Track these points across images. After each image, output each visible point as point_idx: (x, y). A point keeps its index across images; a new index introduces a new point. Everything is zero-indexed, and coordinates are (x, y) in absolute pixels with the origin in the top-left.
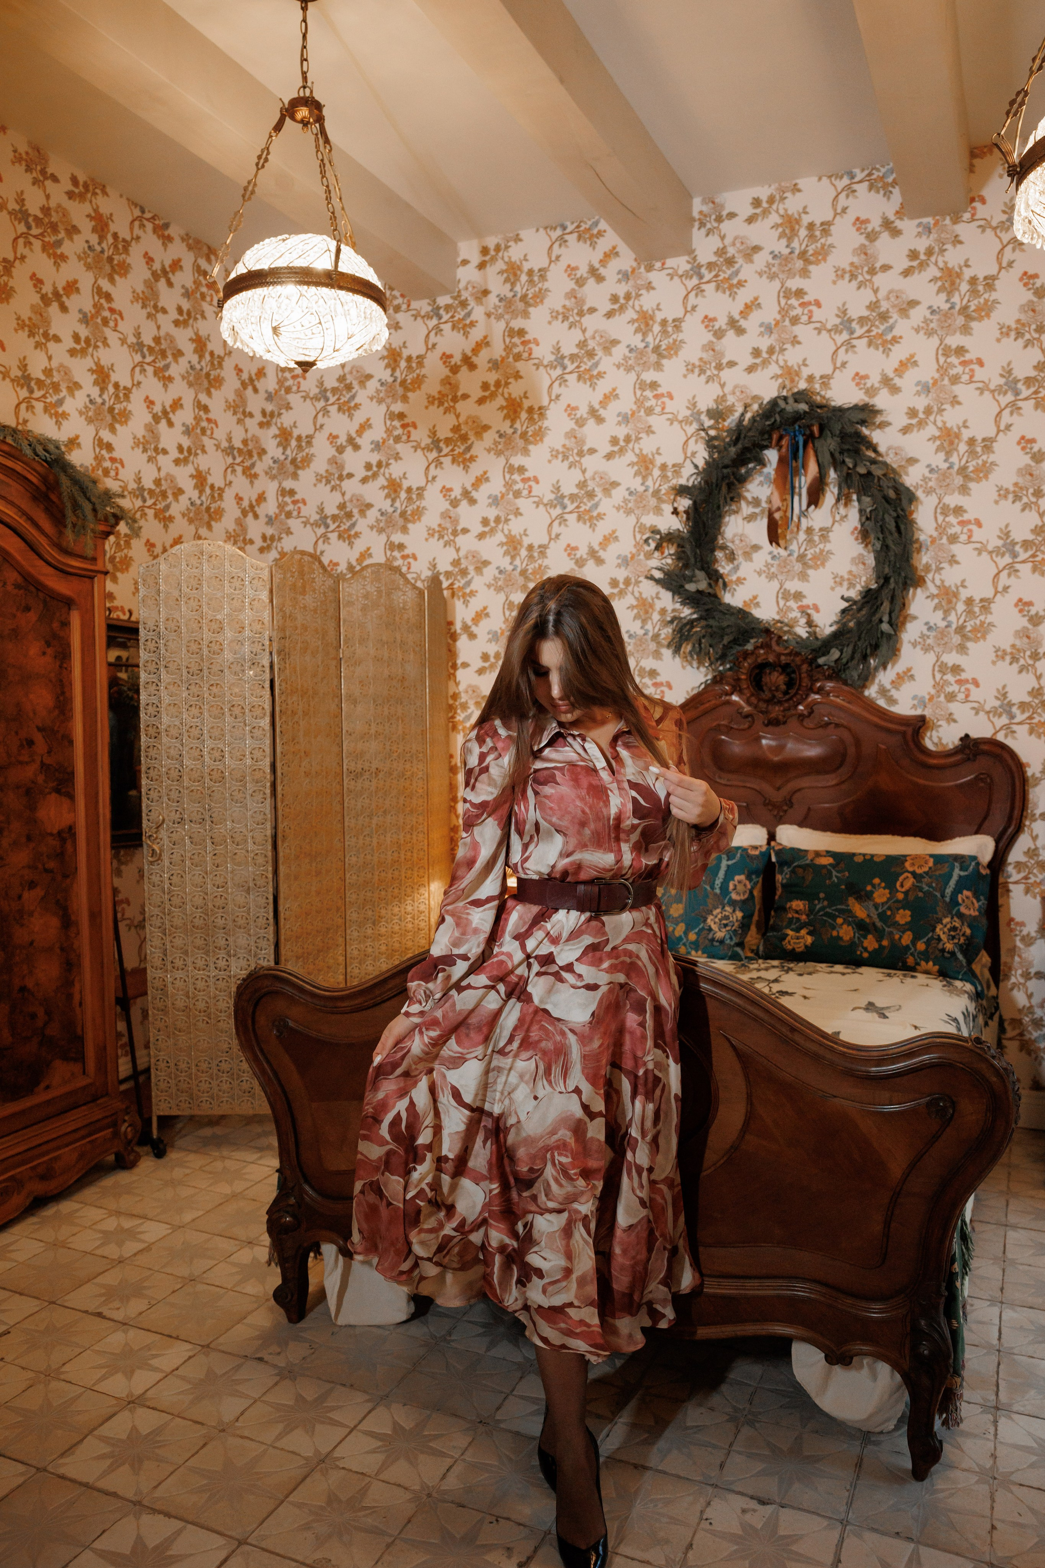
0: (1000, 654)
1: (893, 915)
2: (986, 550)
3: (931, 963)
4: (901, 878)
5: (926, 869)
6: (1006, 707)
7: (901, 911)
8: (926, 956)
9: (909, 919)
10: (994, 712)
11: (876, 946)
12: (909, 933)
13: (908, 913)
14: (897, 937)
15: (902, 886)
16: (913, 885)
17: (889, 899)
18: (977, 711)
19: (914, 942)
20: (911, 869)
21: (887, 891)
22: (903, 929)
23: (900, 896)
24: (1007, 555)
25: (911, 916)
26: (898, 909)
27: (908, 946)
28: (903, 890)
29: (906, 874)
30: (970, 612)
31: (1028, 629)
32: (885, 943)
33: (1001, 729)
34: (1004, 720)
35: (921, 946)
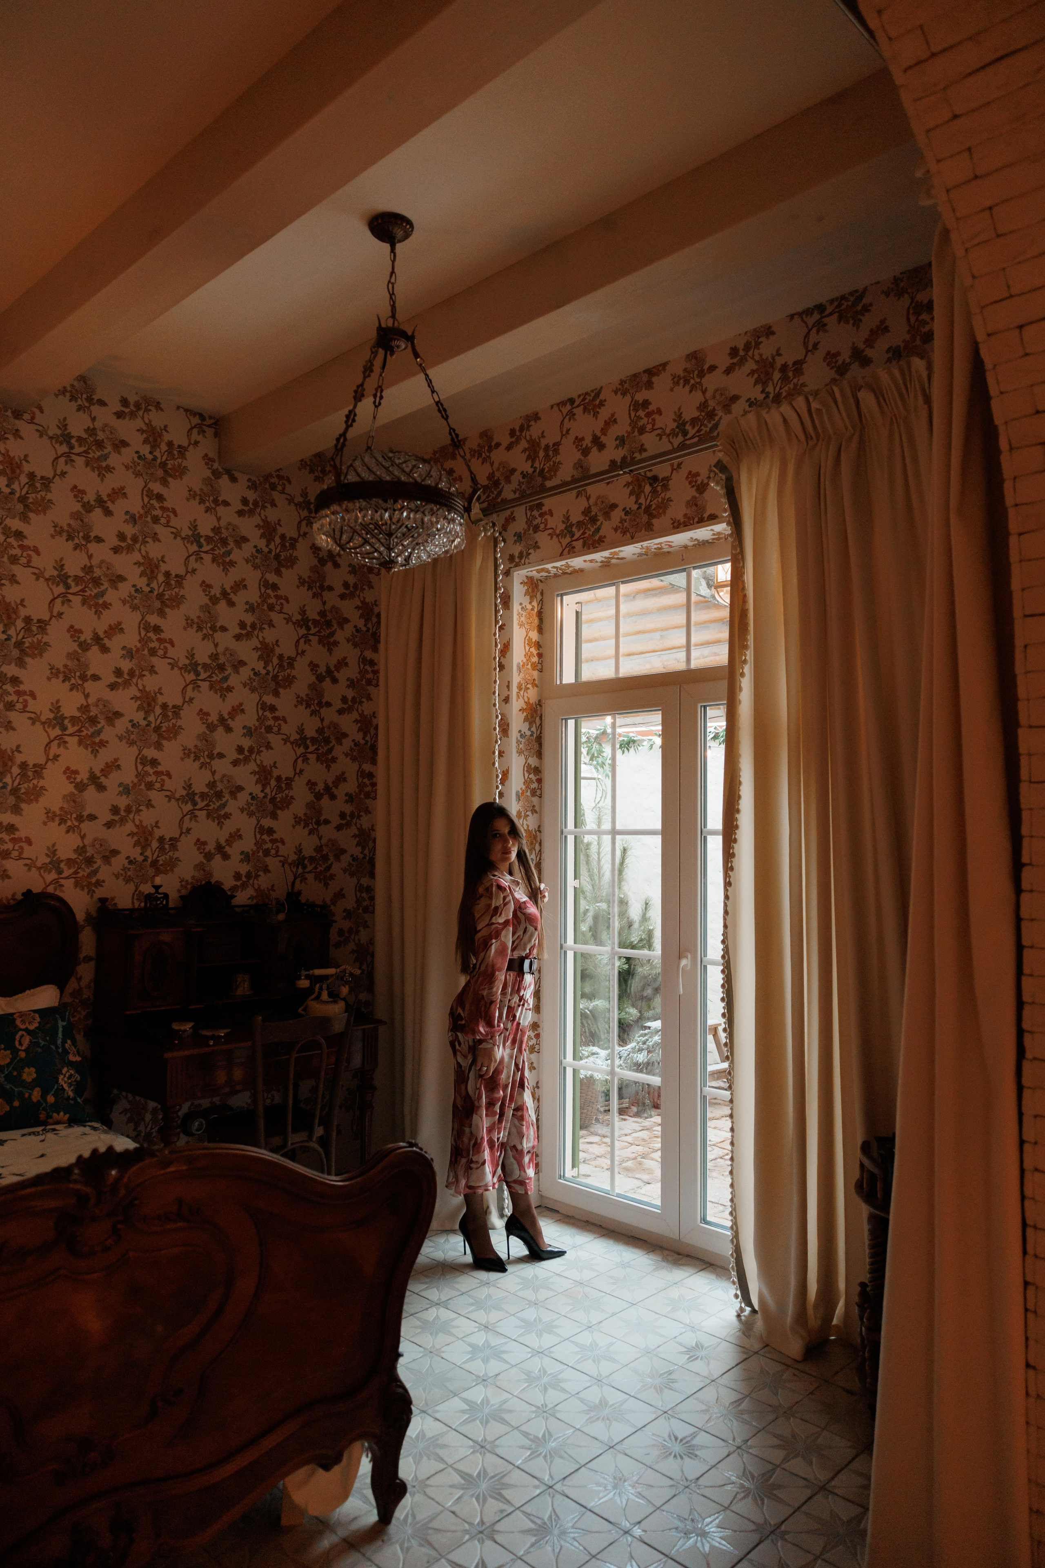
0: (50, 816)
1: (20, 1075)
2: (40, 721)
3: (62, 1114)
4: (18, 1037)
5: (37, 1025)
6: (55, 864)
7: (26, 1070)
8: (56, 1108)
9: (35, 1075)
10: (44, 868)
11: (7, 1108)
12: (37, 1089)
13: (33, 1070)
14: (27, 1095)
15: (21, 1044)
16: (31, 1041)
17: (12, 1060)
18: (29, 867)
19: (44, 1096)
20: (23, 1027)
21: (8, 1052)
22: (31, 1086)
23: (23, 1055)
24: (57, 728)
25: (36, 1072)
26: (23, 1068)
27: (39, 1101)
28: (23, 1048)
29: (20, 1033)
30: (24, 776)
31: (74, 794)
32: (16, 1104)
33: (51, 883)
34: (53, 875)
35: (51, 1099)
